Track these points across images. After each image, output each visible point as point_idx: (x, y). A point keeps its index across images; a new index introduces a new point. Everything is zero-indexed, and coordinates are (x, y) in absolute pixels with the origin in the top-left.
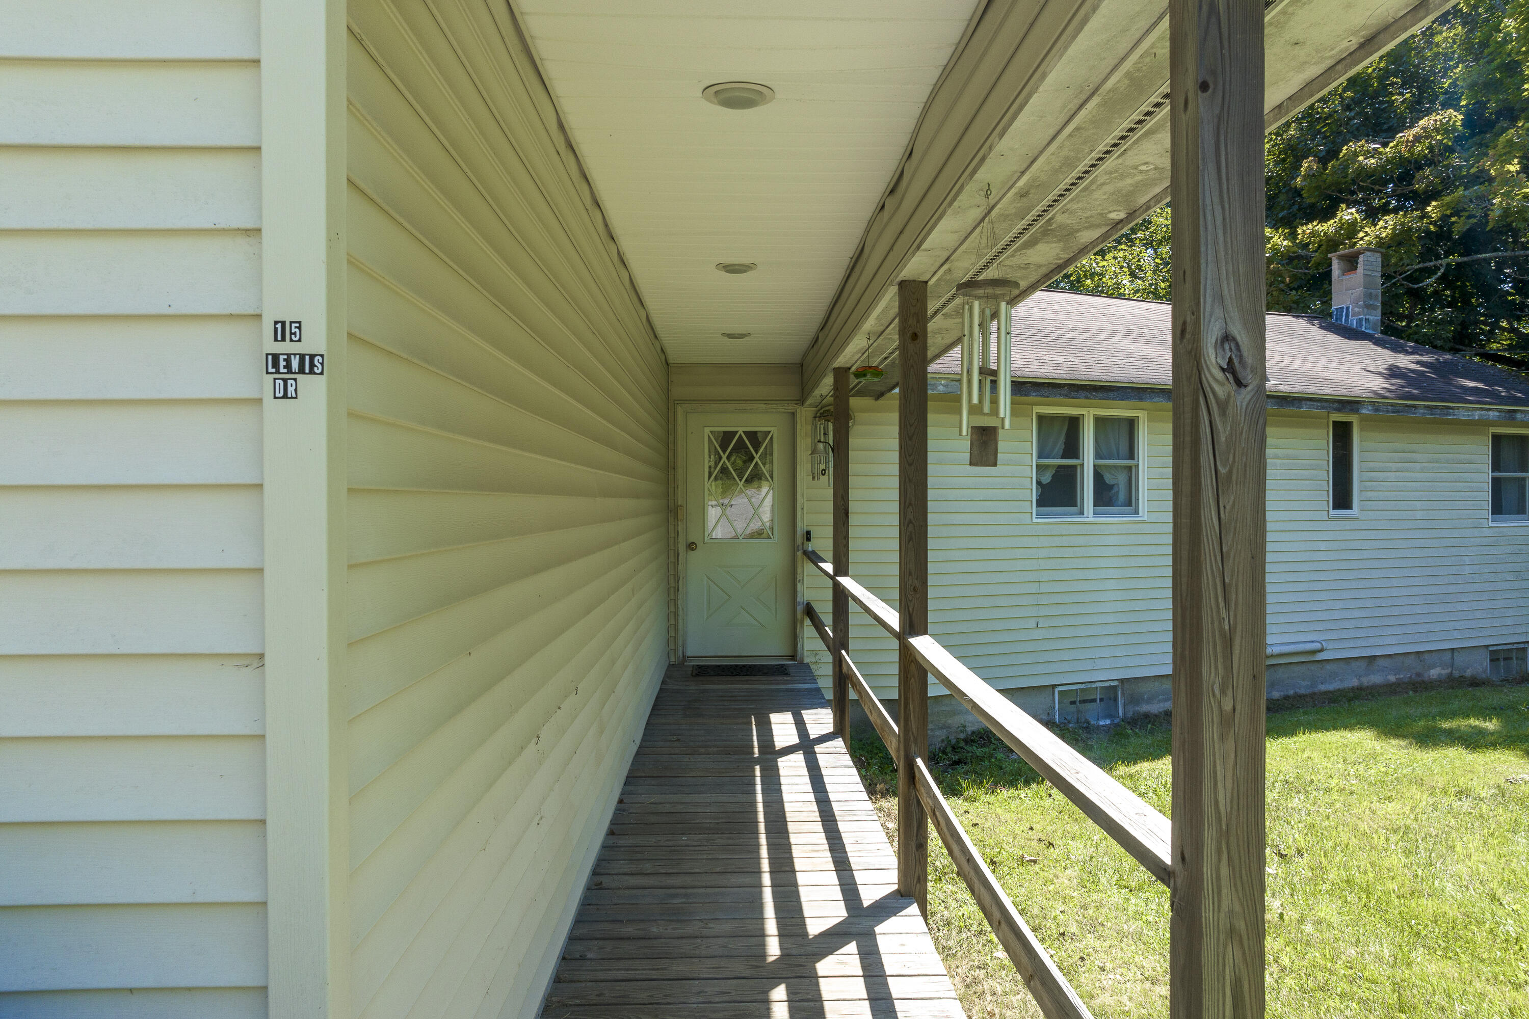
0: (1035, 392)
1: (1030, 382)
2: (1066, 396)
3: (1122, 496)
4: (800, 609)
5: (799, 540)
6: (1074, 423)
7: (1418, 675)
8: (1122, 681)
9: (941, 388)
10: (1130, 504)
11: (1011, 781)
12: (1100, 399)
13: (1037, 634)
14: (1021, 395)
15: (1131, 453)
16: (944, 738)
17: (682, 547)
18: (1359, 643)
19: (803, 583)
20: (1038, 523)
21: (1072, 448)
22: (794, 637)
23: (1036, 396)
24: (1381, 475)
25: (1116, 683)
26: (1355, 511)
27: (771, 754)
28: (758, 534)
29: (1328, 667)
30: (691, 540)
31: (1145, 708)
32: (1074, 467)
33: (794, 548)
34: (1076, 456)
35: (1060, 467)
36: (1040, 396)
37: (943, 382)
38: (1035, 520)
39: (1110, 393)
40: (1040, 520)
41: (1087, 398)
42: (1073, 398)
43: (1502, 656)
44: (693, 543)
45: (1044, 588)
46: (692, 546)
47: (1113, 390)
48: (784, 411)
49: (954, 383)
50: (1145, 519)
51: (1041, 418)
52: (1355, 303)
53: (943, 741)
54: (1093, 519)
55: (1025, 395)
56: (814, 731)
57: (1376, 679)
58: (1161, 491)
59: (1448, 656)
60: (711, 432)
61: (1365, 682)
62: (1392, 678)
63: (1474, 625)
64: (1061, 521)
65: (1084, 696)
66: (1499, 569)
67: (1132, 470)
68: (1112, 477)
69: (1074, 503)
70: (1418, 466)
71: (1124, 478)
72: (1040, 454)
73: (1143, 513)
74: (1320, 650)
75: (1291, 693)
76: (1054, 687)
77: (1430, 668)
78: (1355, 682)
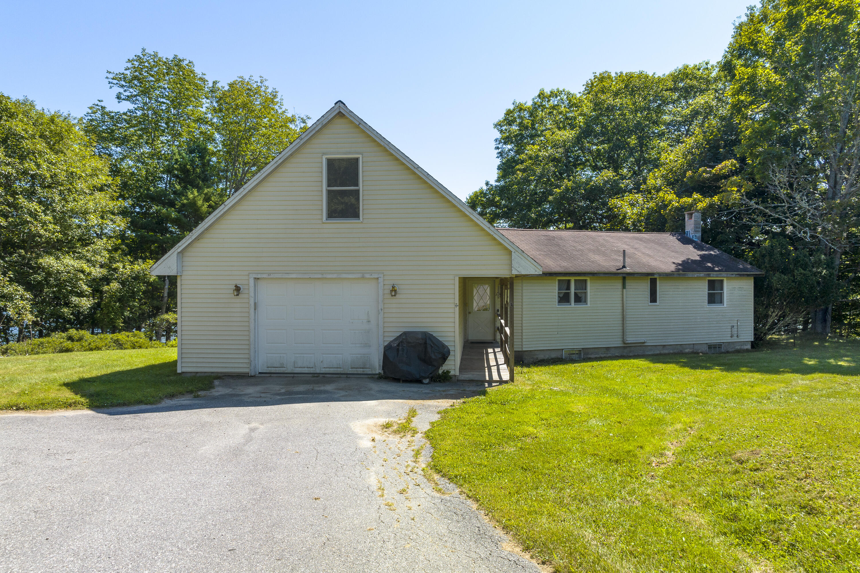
0: (555, 275)
2: (563, 275)
3: (583, 300)
4: (496, 328)
5: (496, 312)
6: (569, 281)
7: (681, 351)
8: (583, 349)
12: (572, 276)
13: (558, 336)
15: (586, 289)
16: (532, 361)
17: (467, 313)
18: (659, 341)
19: (497, 322)
21: (568, 288)
22: (495, 335)
24: (666, 293)
25: (581, 349)
26: (658, 303)
27: (487, 354)
28: (486, 310)
29: (649, 348)
30: (470, 311)
31: (590, 356)
32: (569, 293)
33: (495, 314)
34: (569, 290)
35: (565, 293)
38: (557, 306)
40: (559, 306)
41: (569, 276)
43: (713, 347)
45: (560, 324)
46: (470, 313)
47: (580, 274)
48: (492, 280)
51: (559, 280)
52: (692, 230)
54: (574, 306)
55: (550, 276)
56: (496, 351)
57: (666, 352)
58: (594, 298)
59: (692, 346)
61: (662, 352)
62: (671, 352)
63: (701, 337)
64: (565, 307)
65: (572, 352)
66: (711, 320)
67: (586, 293)
68: (580, 295)
69: (569, 302)
70: (680, 290)
71: (583, 295)
72: (559, 289)
73: (589, 305)
74: (644, 343)
75: (636, 354)
76: (563, 349)
77: (685, 349)
78: (658, 352)
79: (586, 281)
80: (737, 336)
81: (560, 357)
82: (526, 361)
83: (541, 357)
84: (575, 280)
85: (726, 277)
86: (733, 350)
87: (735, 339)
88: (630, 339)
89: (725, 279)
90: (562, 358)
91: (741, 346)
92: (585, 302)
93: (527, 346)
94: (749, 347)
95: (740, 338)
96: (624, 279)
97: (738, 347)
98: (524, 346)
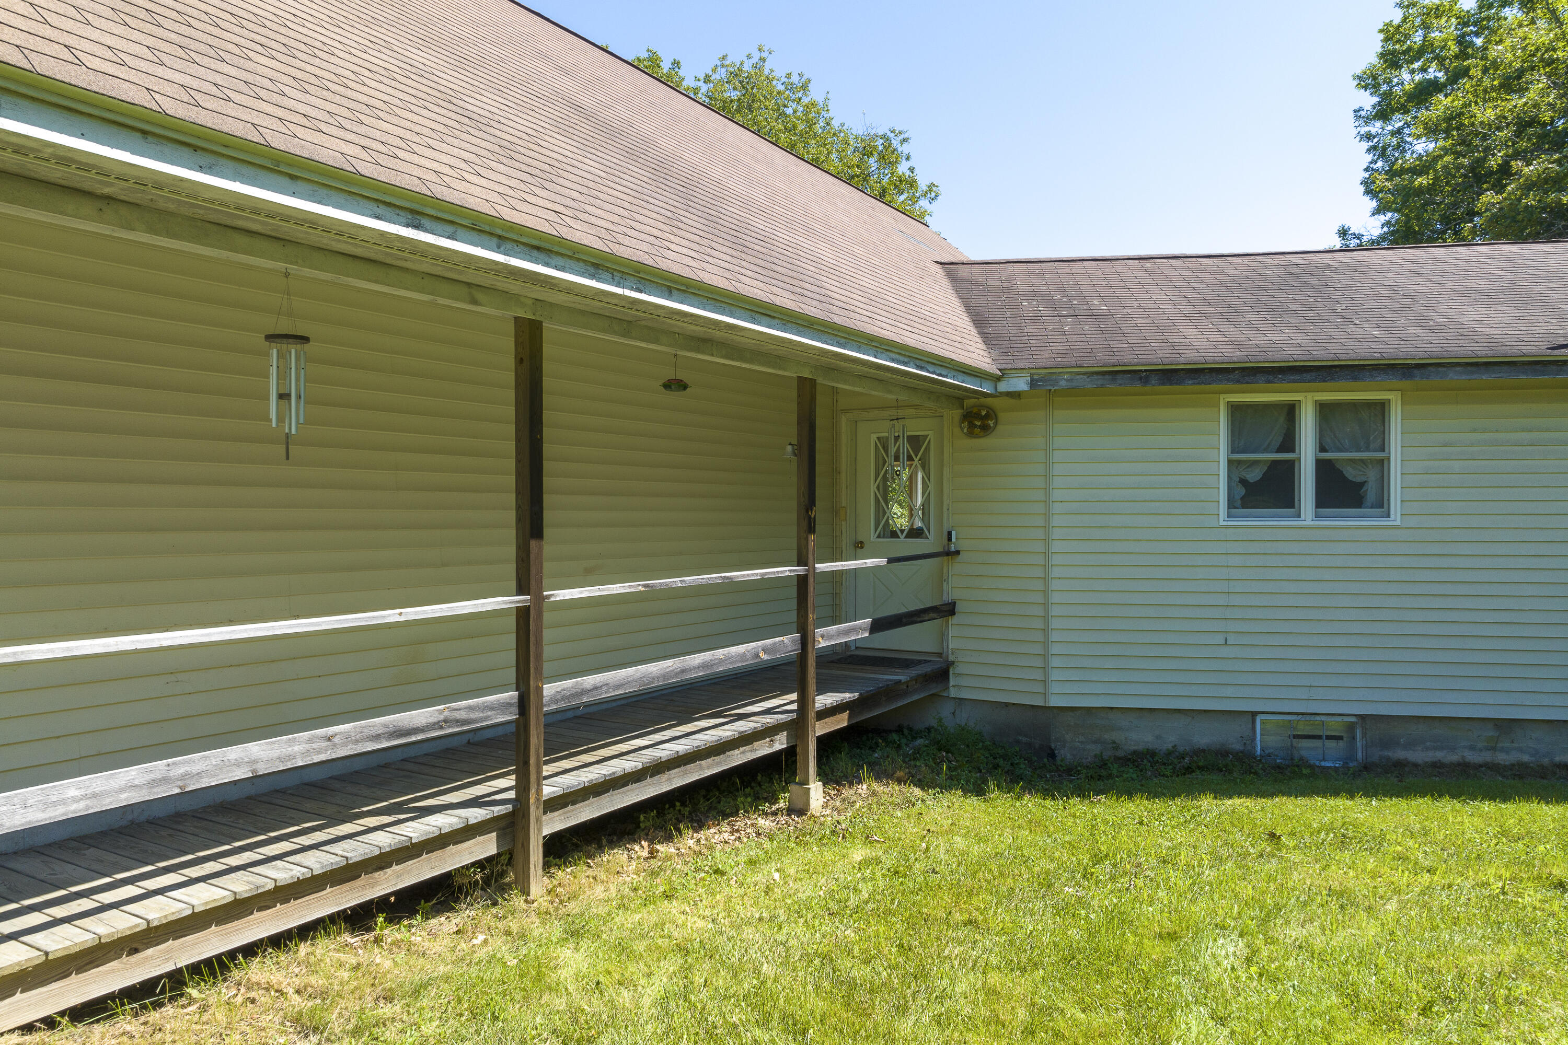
0: (1192, 379)
1: (1183, 369)
2: (1238, 382)
3: (1371, 495)
5: (945, 541)
6: (1291, 411)
8: (1362, 717)
9: (1063, 383)
10: (1381, 506)
11: (1046, 790)
12: (1288, 382)
13: (1225, 652)
14: (1171, 384)
15: (1381, 444)
16: (1098, 752)
19: (948, 583)
20: (1227, 527)
21: (1289, 443)
22: (942, 635)
23: (1194, 384)
25: (1353, 719)
28: (917, 534)
30: (860, 539)
31: (1400, 754)
34: (1292, 450)
35: (1275, 463)
36: (1199, 384)
37: (1066, 377)
38: (1222, 523)
39: (1305, 375)
40: (1230, 523)
41: (1269, 382)
42: (1247, 383)
44: (862, 542)
45: (1237, 600)
47: (1311, 371)
48: (932, 415)
49: (1082, 376)
50: (1398, 523)
51: (1235, 405)
53: (1095, 756)
54: (1312, 523)
55: (1176, 384)
58: (1425, 490)
60: (878, 438)
64: (1265, 525)
65: (1303, 729)
67: (1382, 464)
68: (1351, 473)
69: (1292, 506)
71: (1372, 475)
72: (1234, 448)
73: (1396, 517)
76: (1254, 714)
79: (1381, 408)
81: (1238, 747)
82: (1064, 754)
83: (1140, 737)
84: (1325, 410)
90: (1250, 755)
92: (1381, 504)
93: (1068, 688)
98: (1055, 688)
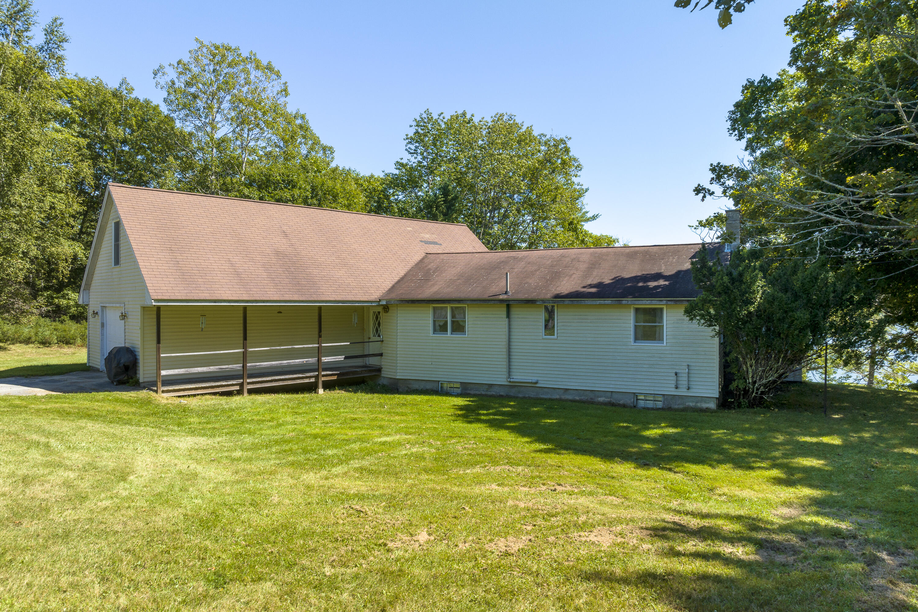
3: (461, 329)
6: (445, 309)
7: (592, 399)
8: (461, 383)
18: (558, 383)
21: (447, 316)
24: (568, 324)
26: (555, 336)
29: (545, 390)
31: (469, 392)
32: (445, 321)
34: (447, 318)
40: (433, 335)
43: (644, 399)
45: (434, 354)
51: (434, 308)
54: (449, 336)
59: (609, 394)
60: (373, 312)
61: (563, 397)
62: (577, 398)
63: (623, 383)
64: (441, 336)
65: (450, 386)
66: (639, 362)
67: (464, 322)
68: (457, 324)
69: (445, 331)
70: (589, 321)
71: (461, 324)
72: (435, 317)
73: (467, 335)
74: (536, 383)
75: (527, 396)
76: (438, 381)
77: (598, 397)
78: (558, 397)
79: (463, 308)
80: (689, 389)
81: (435, 389)
82: (400, 390)
83: (416, 386)
84: (452, 308)
85: (667, 305)
86: (681, 406)
87: (683, 392)
88: (518, 376)
89: (665, 307)
90: (437, 391)
91: (697, 402)
92: (464, 331)
93: (401, 374)
94: (712, 405)
95: (691, 390)
96: (508, 307)
97: (691, 404)
98: (398, 374)
